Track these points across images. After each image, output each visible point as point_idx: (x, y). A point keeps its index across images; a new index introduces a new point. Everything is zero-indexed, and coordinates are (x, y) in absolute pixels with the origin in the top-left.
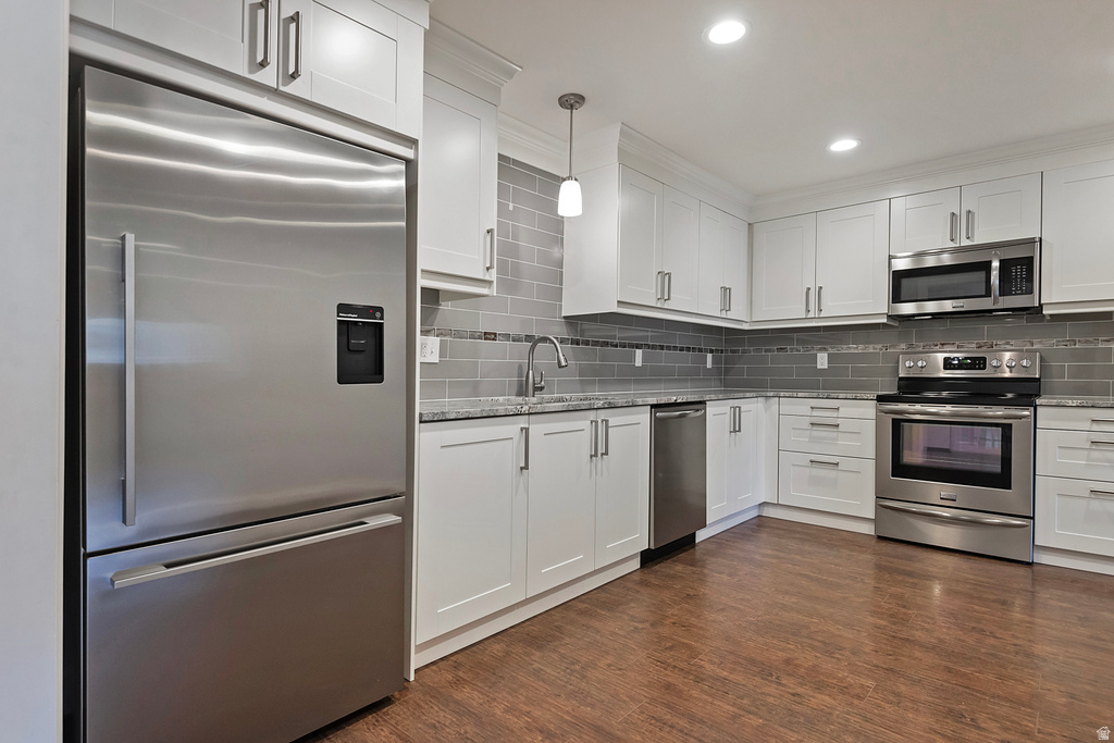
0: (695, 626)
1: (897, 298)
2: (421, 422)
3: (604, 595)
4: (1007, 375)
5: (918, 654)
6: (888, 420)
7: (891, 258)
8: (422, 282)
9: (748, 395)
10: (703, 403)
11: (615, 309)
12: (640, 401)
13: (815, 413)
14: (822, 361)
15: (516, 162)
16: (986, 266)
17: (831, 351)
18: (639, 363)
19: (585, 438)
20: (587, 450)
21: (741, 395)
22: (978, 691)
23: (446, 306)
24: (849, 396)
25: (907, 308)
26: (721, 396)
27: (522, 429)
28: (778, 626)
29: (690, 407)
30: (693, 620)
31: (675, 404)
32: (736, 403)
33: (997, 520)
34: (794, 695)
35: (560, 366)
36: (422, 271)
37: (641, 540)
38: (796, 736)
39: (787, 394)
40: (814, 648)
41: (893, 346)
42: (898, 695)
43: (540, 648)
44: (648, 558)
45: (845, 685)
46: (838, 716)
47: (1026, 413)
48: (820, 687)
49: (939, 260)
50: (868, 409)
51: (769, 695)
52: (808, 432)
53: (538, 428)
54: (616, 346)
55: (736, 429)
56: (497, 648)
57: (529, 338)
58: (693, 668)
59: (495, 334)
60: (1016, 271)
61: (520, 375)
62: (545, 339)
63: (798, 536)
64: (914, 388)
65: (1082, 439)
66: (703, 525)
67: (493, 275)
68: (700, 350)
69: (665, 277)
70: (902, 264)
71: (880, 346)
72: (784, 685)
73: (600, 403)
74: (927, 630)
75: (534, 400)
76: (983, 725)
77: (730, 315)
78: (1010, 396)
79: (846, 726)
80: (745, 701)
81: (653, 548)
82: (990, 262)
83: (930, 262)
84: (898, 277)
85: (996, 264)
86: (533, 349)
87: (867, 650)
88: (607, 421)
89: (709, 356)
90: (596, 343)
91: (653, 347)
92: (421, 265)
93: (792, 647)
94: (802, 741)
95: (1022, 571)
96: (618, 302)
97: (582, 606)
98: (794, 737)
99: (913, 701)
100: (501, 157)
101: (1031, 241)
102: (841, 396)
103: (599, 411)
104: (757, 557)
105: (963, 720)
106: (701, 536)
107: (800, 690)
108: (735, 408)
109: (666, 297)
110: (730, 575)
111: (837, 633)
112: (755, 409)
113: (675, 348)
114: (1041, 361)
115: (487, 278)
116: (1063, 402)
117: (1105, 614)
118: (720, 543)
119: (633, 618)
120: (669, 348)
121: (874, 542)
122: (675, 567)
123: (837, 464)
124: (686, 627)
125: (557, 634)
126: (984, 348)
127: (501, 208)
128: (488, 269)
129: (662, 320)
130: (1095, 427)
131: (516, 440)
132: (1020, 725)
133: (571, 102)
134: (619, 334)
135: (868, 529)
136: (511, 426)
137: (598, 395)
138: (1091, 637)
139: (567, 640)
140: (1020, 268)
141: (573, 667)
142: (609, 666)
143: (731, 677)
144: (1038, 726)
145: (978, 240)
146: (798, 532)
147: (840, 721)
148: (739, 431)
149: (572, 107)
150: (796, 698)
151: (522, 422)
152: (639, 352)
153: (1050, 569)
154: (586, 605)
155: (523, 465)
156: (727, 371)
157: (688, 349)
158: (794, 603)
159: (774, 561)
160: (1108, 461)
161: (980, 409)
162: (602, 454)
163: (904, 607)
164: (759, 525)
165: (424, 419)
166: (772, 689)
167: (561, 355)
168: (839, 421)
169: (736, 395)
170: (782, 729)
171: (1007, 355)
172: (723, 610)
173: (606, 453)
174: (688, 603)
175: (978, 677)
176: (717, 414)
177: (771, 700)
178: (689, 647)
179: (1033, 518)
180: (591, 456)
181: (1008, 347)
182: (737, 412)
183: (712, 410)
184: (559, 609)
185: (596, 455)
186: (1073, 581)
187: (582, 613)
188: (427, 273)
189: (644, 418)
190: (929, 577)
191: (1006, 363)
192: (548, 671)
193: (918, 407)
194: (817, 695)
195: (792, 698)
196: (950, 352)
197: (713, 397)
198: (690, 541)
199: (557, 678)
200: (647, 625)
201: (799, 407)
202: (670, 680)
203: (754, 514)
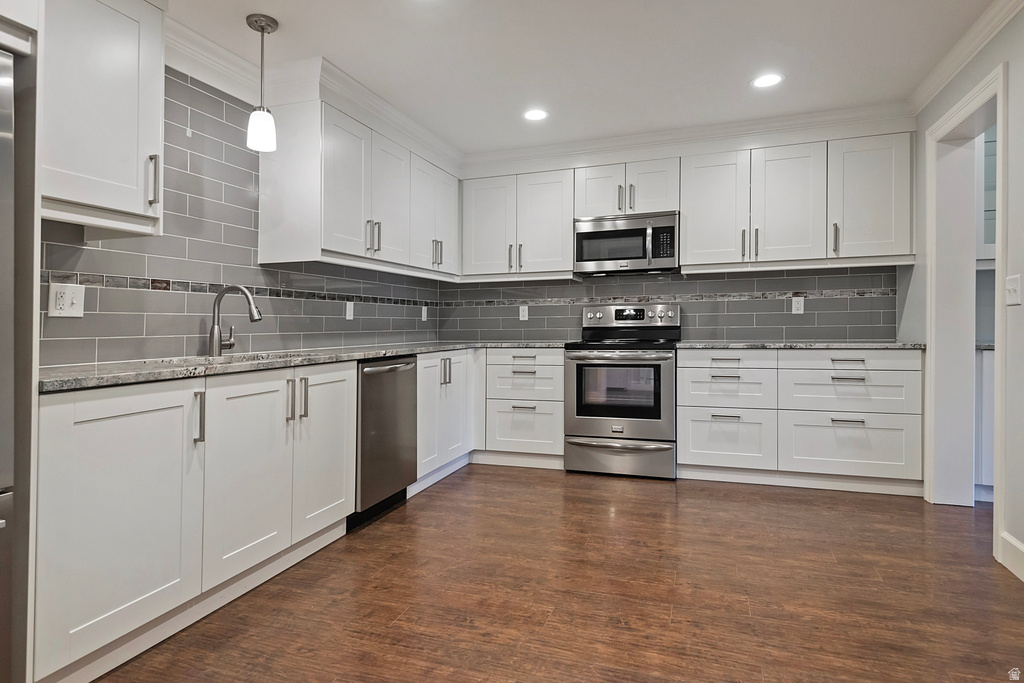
0: (397, 586)
1: (580, 257)
2: (41, 393)
3: (302, 571)
4: (659, 324)
5: (589, 573)
6: (573, 365)
7: (575, 221)
8: (40, 212)
9: (458, 346)
10: (413, 356)
11: (319, 257)
12: (345, 356)
13: (517, 362)
14: (524, 313)
15: (194, 81)
16: (642, 232)
17: (531, 304)
18: (350, 316)
19: (280, 402)
20: (282, 412)
21: (451, 347)
22: (631, 597)
23: (92, 247)
24: (544, 345)
25: (590, 266)
26: (431, 349)
27: (196, 394)
28: (476, 569)
29: (400, 360)
30: (397, 580)
31: (385, 359)
32: (446, 355)
33: (653, 446)
34: (484, 635)
35: (253, 320)
36: (44, 198)
37: (348, 504)
38: (483, 676)
39: (493, 345)
40: (505, 585)
41: (578, 300)
42: (571, 614)
43: (215, 648)
44: (354, 522)
45: (528, 615)
46: (521, 647)
47: (671, 355)
48: (508, 621)
49: (615, 225)
50: (558, 357)
51: (462, 641)
52: (511, 380)
53: (216, 392)
54: (324, 298)
55: (446, 380)
56: (159, 659)
57: (214, 287)
58: (390, 631)
59: (168, 283)
60: (664, 237)
61: (202, 330)
62: (235, 290)
63: (502, 478)
64: (596, 336)
65: (706, 375)
66: (414, 480)
67: (158, 211)
68: (415, 303)
69: (375, 226)
70: (586, 227)
71: (569, 300)
72: (476, 628)
73: (298, 360)
74: (598, 550)
75: (221, 359)
76: (633, 626)
77: (442, 268)
78: (662, 341)
79: (527, 654)
80: (439, 653)
81: (359, 510)
82: (646, 229)
83: (608, 226)
84: (582, 238)
85: (649, 231)
86: (218, 300)
87: (550, 577)
88: (306, 380)
89: (424, 309)
90: (300, 295)
91: (366, 299)
92: (41, 188)
93: (487, 587)
94: (487, 680)
95: (667, 486)
96: (322, 250)
97: (274, 588)
98: (480, 677)
99: (583, 617)
100: (168, 69)
101: (672, 214)
102: (538, 345)
103: (297, 369)
104: (464, 505)
105: (619, 625)
106: (412, 491)
107: (490, 629)
108: (445, 360)
109: (376, 248)
110: (436, 527)
111: (527, 566)
112: (465, 360)
113: (389, 301)
114: (681, 312)
115: (150, 213)
116: (694, 345)
117: (721, 514)
118: (430, 496)
119: (332, 591)
120: (382, 300)
121: (563, 476)
122: (384, 528)
123: (534, 408)
124: (386, 588)
125: (241, 626)
126: (643, 302)
127: (168, 130)
128: (151, 203)
129: (376, 271)
130: (714, 365)
131: (187, 409)
132: (659, 619)
133: (262, 24)
134: (326, 285)
135: (558, 465)
136: (181, 392)
137: (301, 351)
138: (710, 534)
139: (253, 631)
140: (665, 236)
141: (256, 661)
142: (299, 649)
143: (429, 631)
144: (672, 617)
145: (638, 210)
146: (502, 475)
147: (522, 651)
148: (450, 382)
149: (262, 30)
150: (487, 638)
151: (197, 386)
152: (350, 305)
153: (687, 482)
154: (280, 587)
155: (197, 436)
156: (442, 324)
157: (403, 302)
158: (492, 544)
159: (479, 506)
160: (723, 391)
161: (639, 353)
162: (301, 416)
163: (582, 532)
164: (470, 471)
165: (45, 389)
166: (465, 634)
167: (253, 307)
168: (536, 369)
169: (447, 347)
170: (470, 673)
171: (660, 308)
172: (426, 564)
173: (306, 415)
174: (392, 563)
175: (632, 585)
176: (428, 366)
177: (463, 645)
178: (388, 609)
179: (675, 442)
180: (287, 420)
181: (659, 301)
182: (447, 365)
183: (422, 362)
184: (246, 597)
185: (293, 418)
186: (701, 490)
187: (273, 596)
188: (48, 200)
189: (350, 373)
190: (605, 502)
191: (659, 314)
192: (224, 672)
193: (596, 353)
194: (506, 631)
195: (483, 638)
196: (620, 305)
197: (423, 349)
198: (400, 498)
199: (235, 678)
200: (347, 594)
201: (503, 357)
202: (365, 649)
203: (464, 462)
